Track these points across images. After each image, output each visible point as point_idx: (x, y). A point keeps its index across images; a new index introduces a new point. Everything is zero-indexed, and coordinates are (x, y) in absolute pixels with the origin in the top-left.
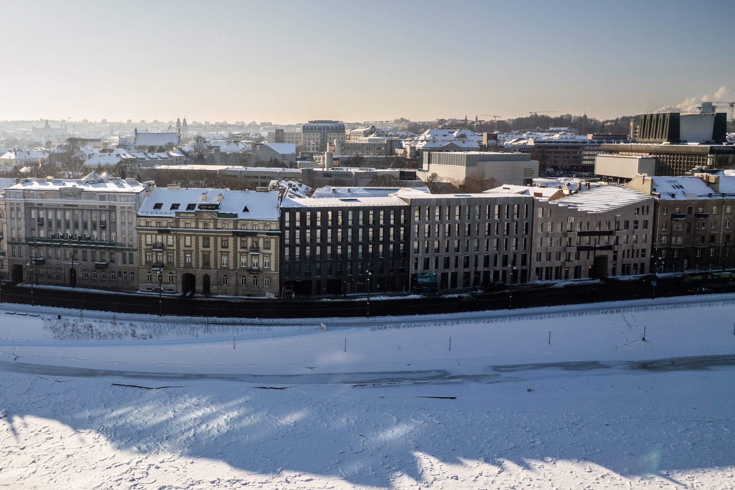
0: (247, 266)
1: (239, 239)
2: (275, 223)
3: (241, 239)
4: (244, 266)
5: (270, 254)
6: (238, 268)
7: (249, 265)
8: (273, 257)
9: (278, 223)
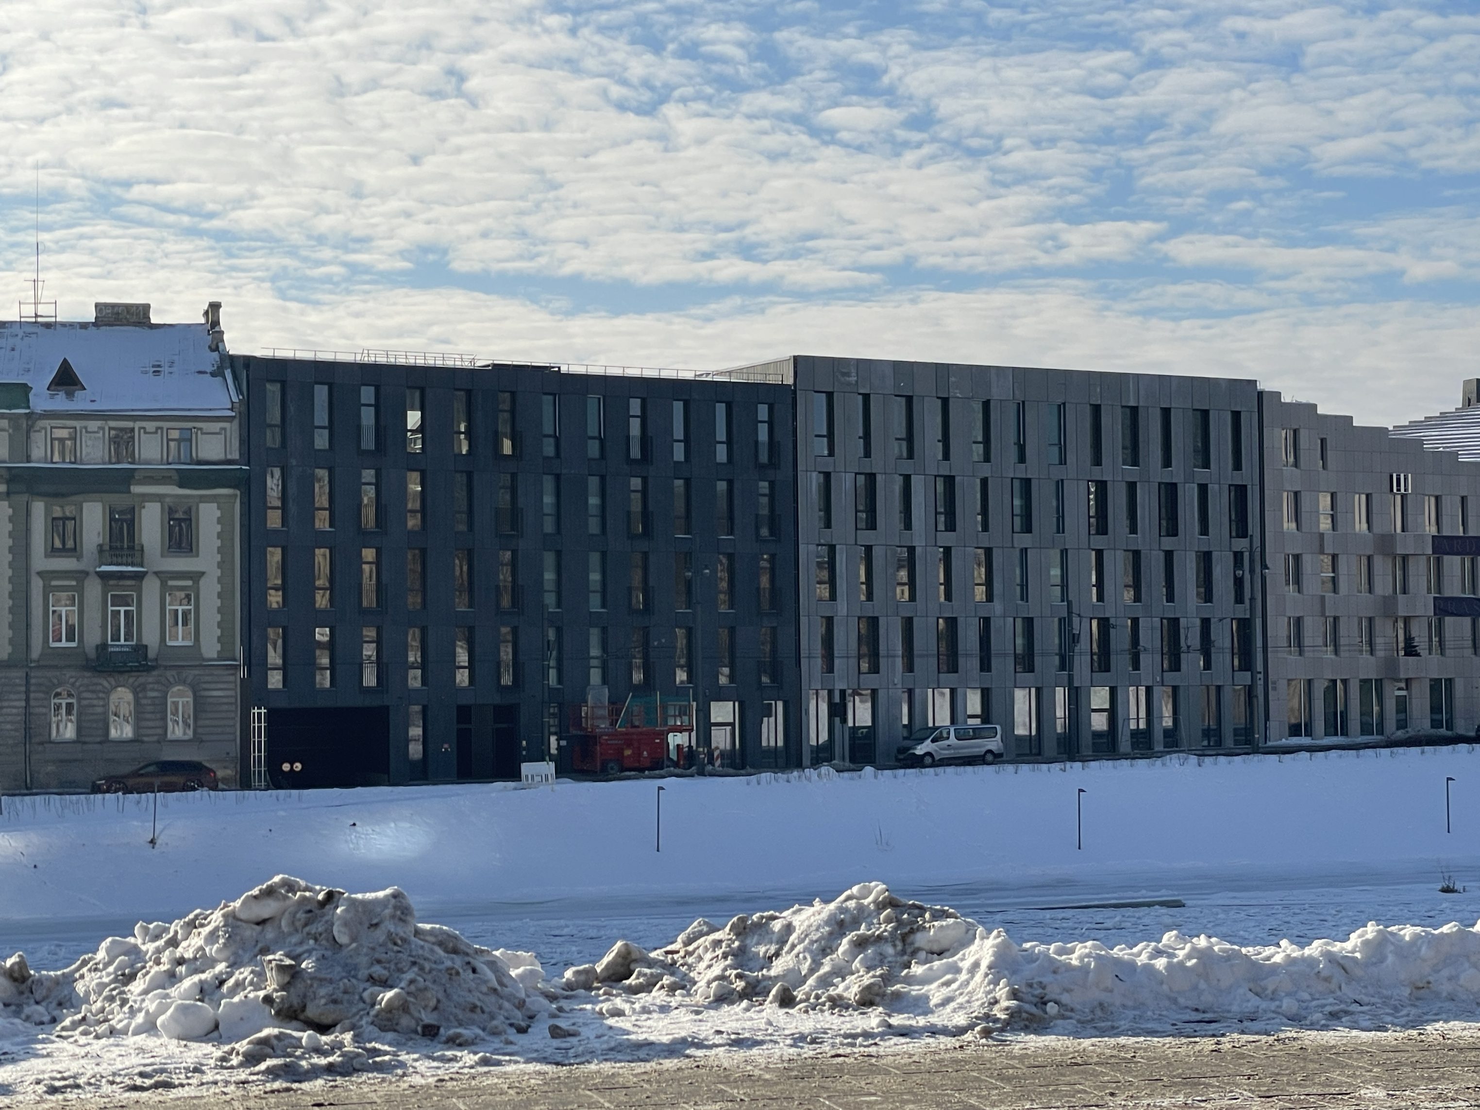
0: (81, 640)
1: (38, 508)
2: (216, 426)
3: (48, 511)
4: (64, 644)
5: (196, 576)
6: (35, 653)
7: (93, 638)
8: (210, 589)
9: (233, 429)
